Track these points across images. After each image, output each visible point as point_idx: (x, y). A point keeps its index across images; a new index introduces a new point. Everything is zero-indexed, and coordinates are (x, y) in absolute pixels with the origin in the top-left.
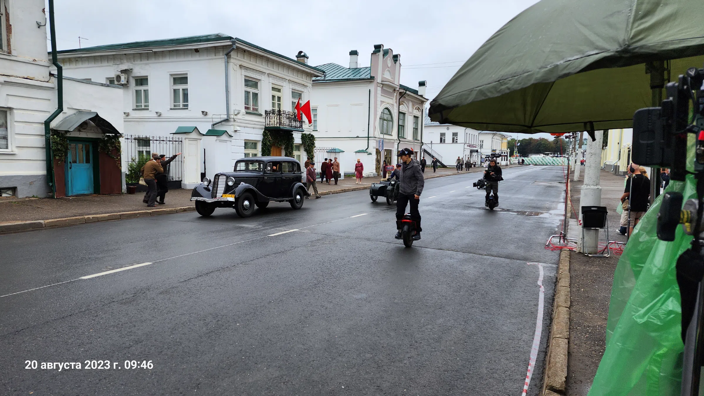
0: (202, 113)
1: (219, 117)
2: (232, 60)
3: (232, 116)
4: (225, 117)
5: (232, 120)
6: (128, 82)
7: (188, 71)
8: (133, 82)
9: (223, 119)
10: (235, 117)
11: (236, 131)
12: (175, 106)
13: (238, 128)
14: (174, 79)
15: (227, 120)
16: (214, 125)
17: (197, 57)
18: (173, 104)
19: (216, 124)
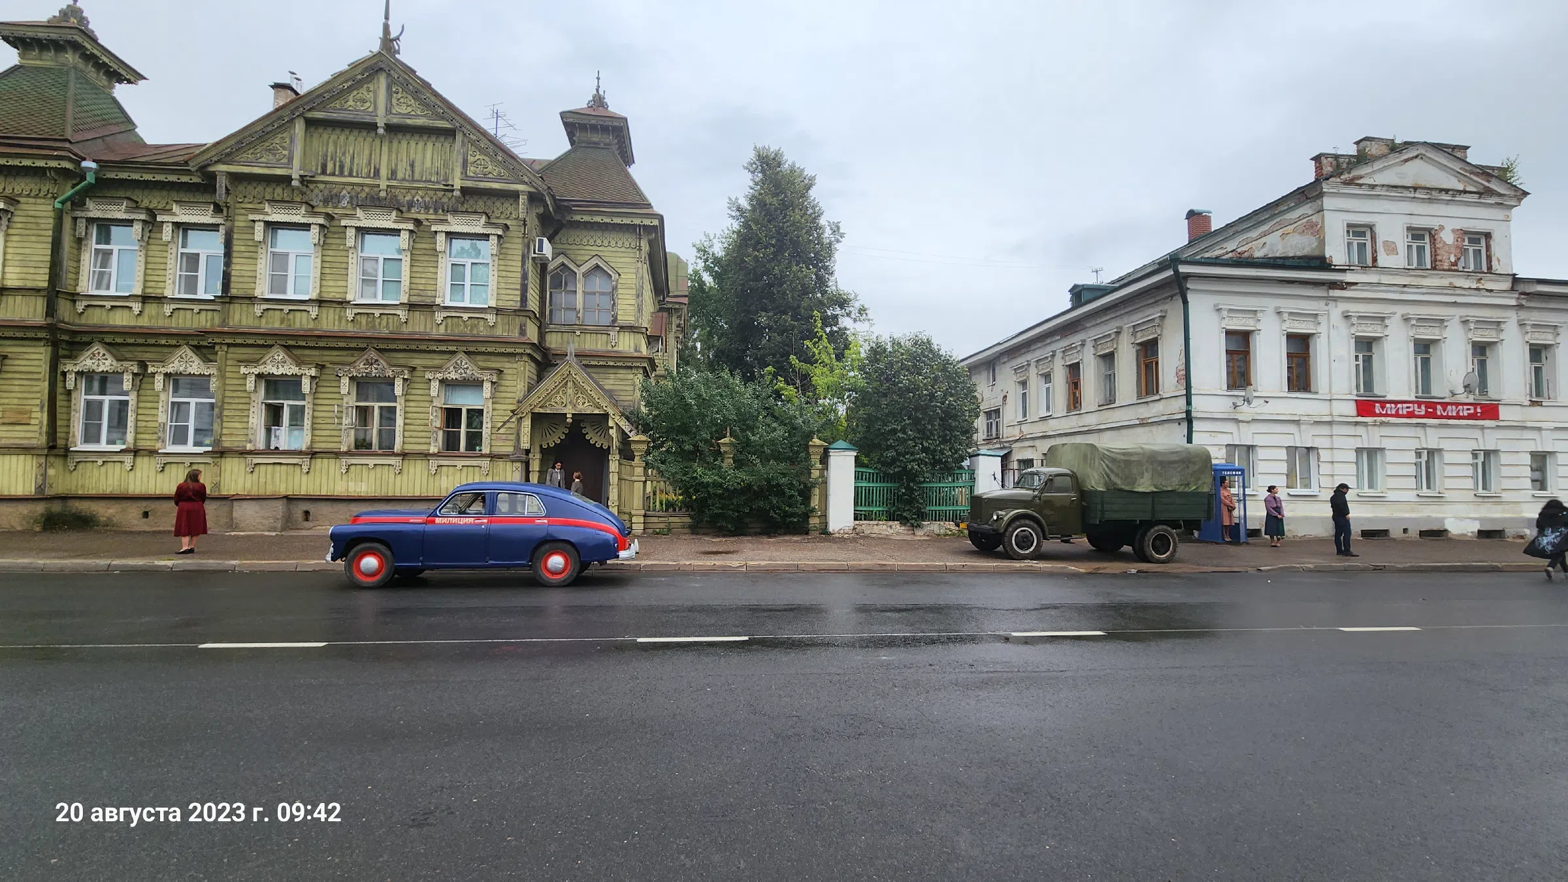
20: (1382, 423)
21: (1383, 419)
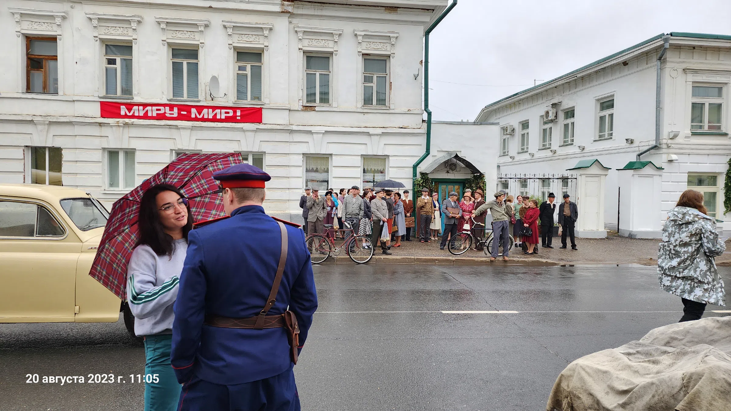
0: (626, 141)
1: (647, 144)
2: (668, 65)
3: (664, 141)
4: (653, 143)
5: (664, 146)
6: (556, 116)
7: (615, 91)
8: (561, 115)
9: (650, 147)
10: (670, 141)
11: (671, 161)
12: (600, 136)
13: (674, 157)
14: (602, 104)
15: (655, 147)
16: (639, 155)
17: (626, 71)
18: (597, 134)
19: (641, 154)
20: (126, 124)
21: (127, 120)
